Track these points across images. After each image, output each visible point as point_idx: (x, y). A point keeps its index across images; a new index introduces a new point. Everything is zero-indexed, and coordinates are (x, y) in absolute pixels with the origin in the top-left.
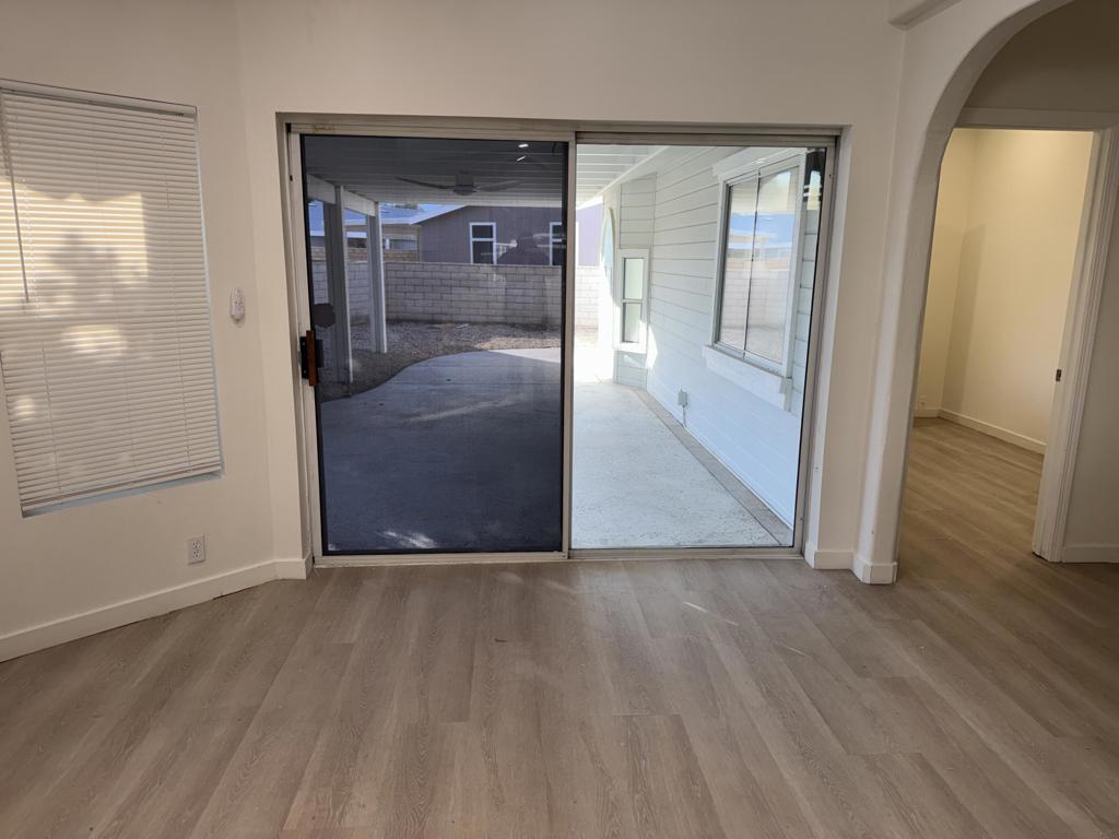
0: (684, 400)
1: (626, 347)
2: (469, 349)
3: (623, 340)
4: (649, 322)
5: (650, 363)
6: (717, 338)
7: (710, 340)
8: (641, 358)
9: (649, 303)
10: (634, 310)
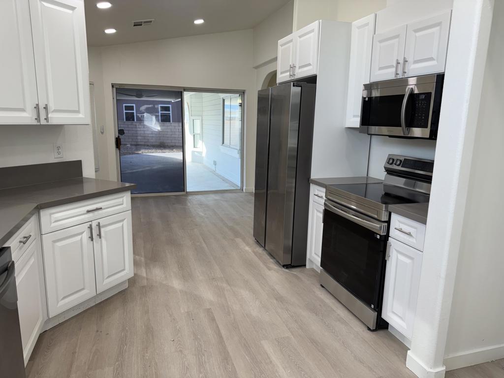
0: (215, 163)
1: (195, 149)
2: (133, 153)
3: (194, 147)
4: (203, 141)
5: (204, 155)
6: (223, 143)
7: (221, 143)
8: (200, 153)
9: (202, 134)
10: (197, 137)
